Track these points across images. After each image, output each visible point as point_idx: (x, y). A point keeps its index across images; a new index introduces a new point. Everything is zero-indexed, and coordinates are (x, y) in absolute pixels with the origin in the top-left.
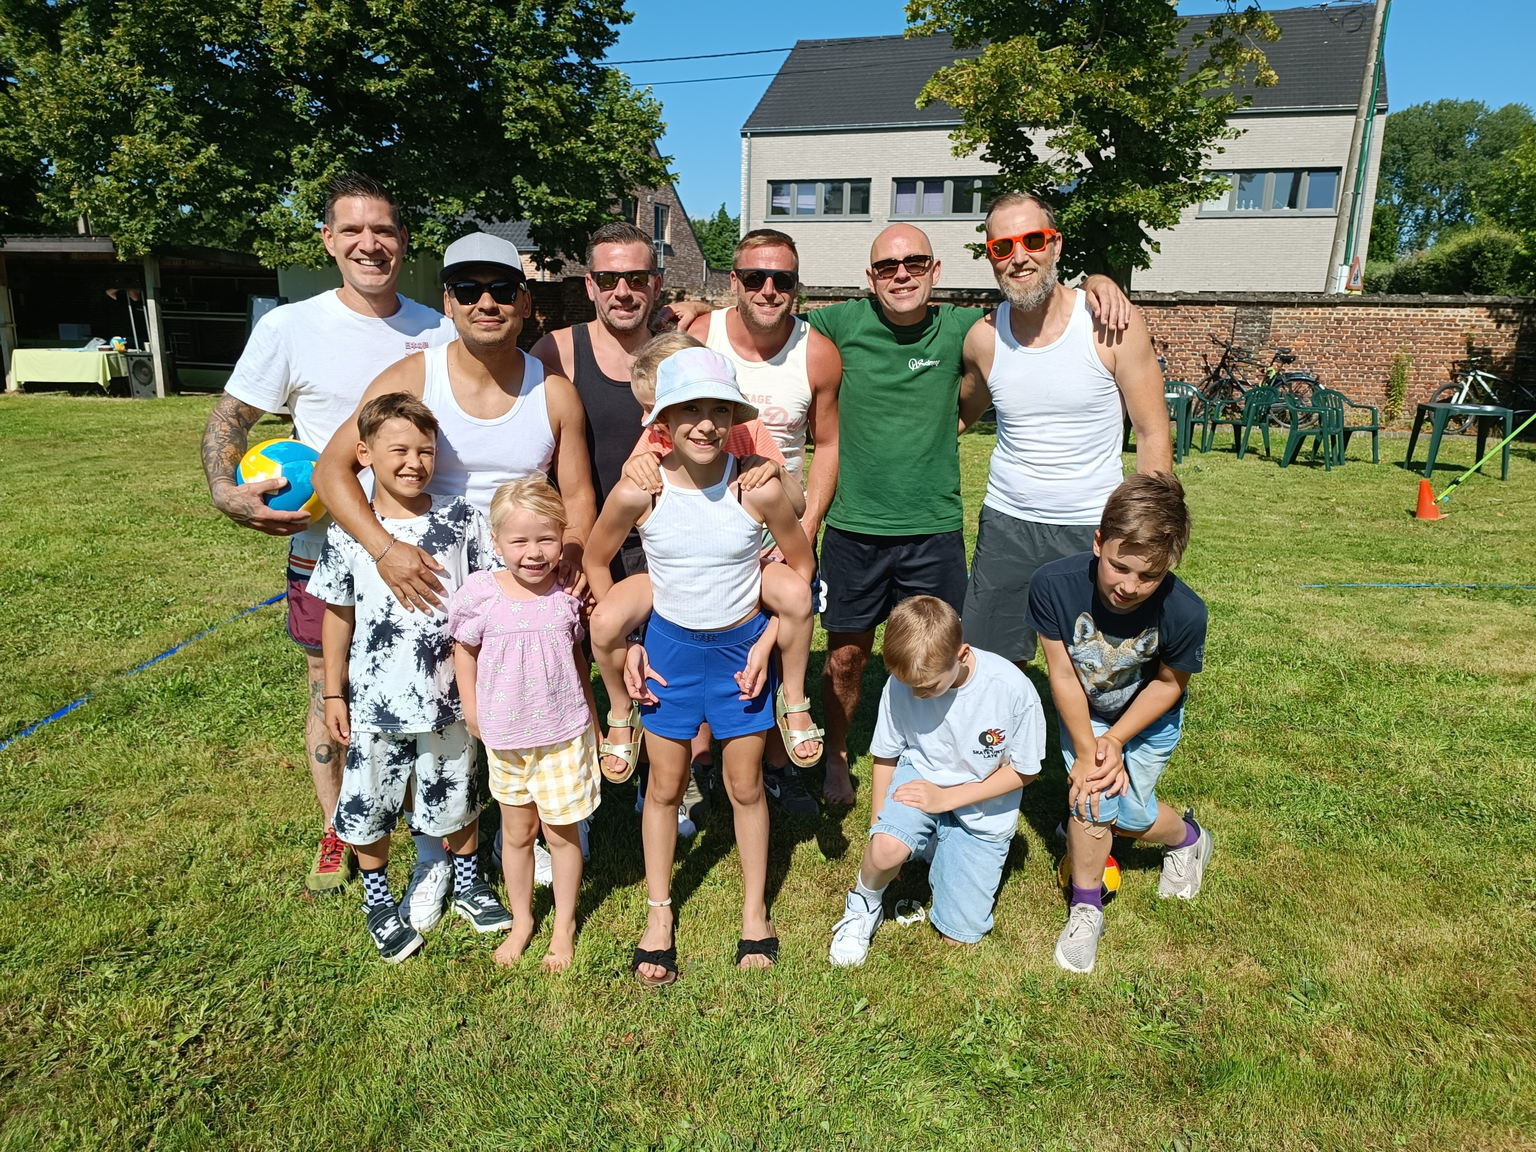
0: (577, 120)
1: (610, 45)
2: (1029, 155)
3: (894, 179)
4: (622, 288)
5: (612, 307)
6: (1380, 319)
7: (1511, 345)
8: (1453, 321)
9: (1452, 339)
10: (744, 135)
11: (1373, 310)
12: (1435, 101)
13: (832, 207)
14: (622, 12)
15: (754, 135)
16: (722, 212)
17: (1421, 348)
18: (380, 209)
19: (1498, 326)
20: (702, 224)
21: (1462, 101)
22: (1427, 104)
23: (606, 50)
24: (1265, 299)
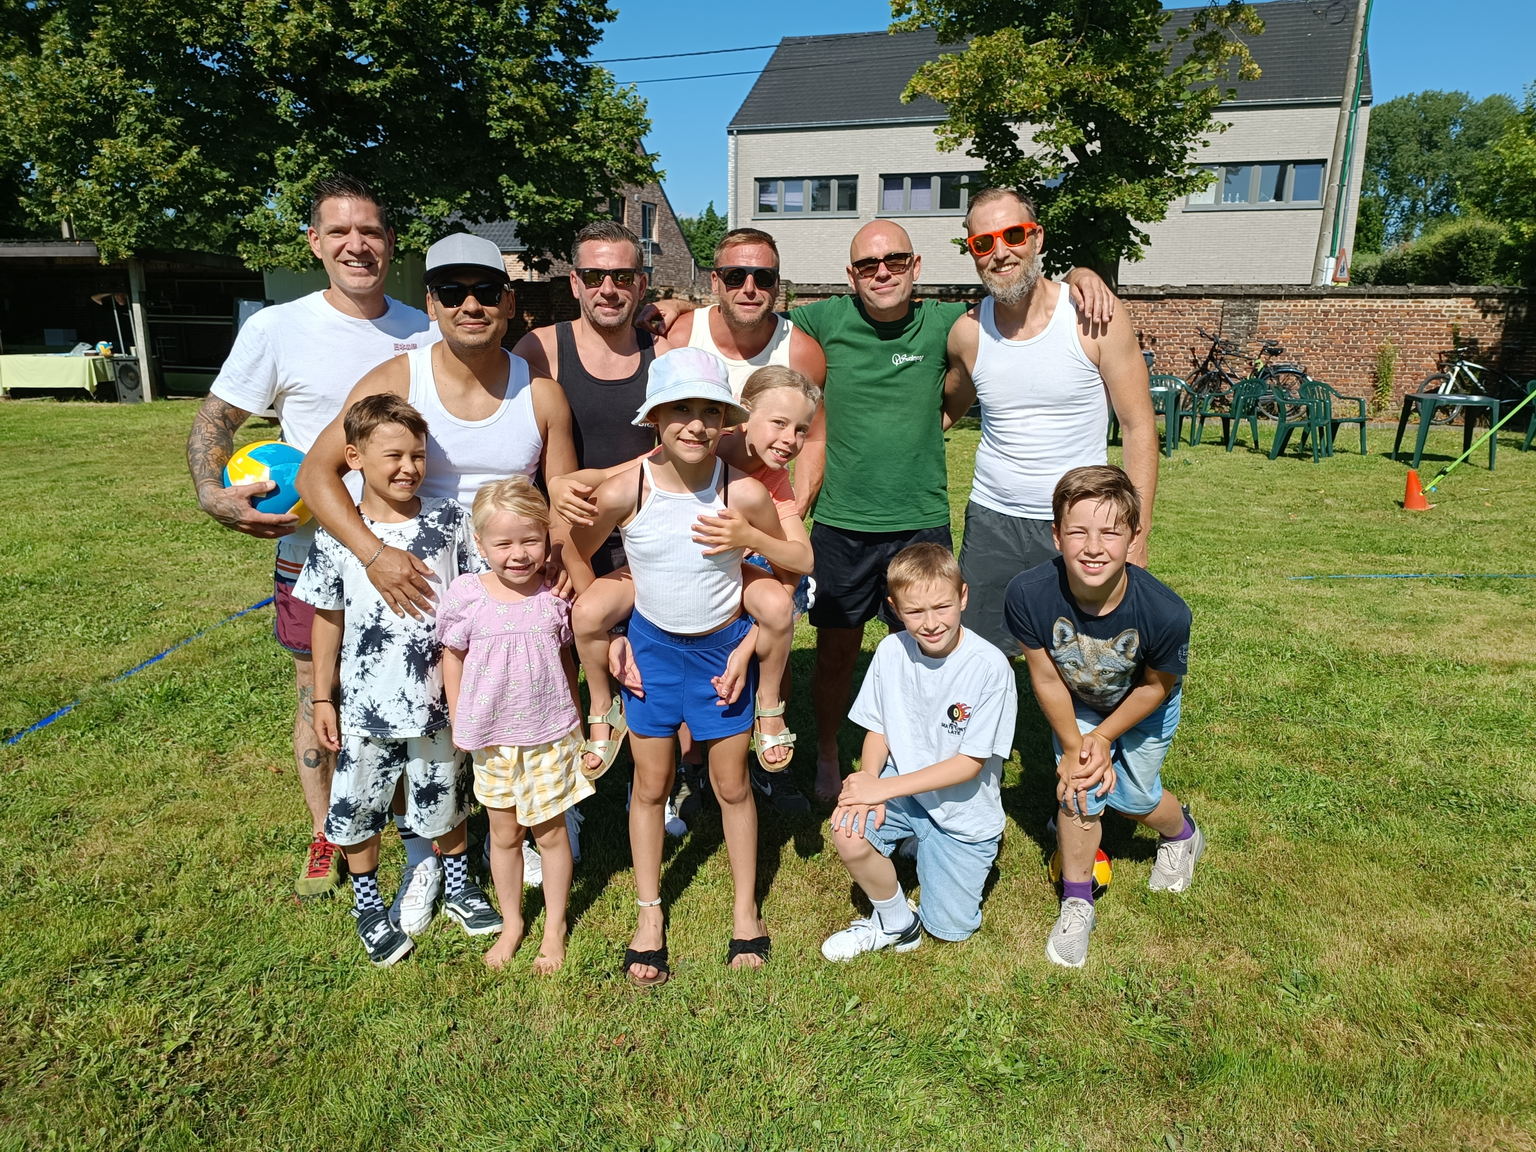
0: (562, 119)
1: (594, 43)
2: (1014, 150)
3: (881, 176)
4: (607, 286)
5: (597, 305)
6: (1367, 311)
7: (1497, 335)
8: (1440, 311)
9: (1438, 329)
10: (730, 133)
11: (1359, 302)
12: (1419, 93)
13: (819, 204)
14: (605, 10)
15: (740, 132)
16: (710, 211)
17: (1408, 339)
18: (366, 210)
19: (1484, 316)
20: (690, 222)
21: (1446, 92)
22: (1411, 95)
23: (590, 49)
24: (1252, 291)
